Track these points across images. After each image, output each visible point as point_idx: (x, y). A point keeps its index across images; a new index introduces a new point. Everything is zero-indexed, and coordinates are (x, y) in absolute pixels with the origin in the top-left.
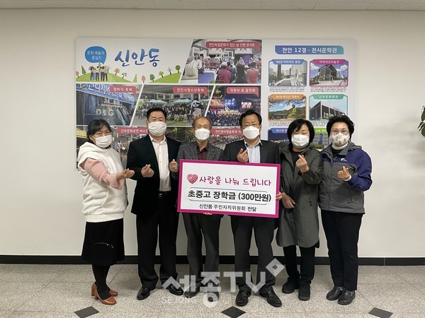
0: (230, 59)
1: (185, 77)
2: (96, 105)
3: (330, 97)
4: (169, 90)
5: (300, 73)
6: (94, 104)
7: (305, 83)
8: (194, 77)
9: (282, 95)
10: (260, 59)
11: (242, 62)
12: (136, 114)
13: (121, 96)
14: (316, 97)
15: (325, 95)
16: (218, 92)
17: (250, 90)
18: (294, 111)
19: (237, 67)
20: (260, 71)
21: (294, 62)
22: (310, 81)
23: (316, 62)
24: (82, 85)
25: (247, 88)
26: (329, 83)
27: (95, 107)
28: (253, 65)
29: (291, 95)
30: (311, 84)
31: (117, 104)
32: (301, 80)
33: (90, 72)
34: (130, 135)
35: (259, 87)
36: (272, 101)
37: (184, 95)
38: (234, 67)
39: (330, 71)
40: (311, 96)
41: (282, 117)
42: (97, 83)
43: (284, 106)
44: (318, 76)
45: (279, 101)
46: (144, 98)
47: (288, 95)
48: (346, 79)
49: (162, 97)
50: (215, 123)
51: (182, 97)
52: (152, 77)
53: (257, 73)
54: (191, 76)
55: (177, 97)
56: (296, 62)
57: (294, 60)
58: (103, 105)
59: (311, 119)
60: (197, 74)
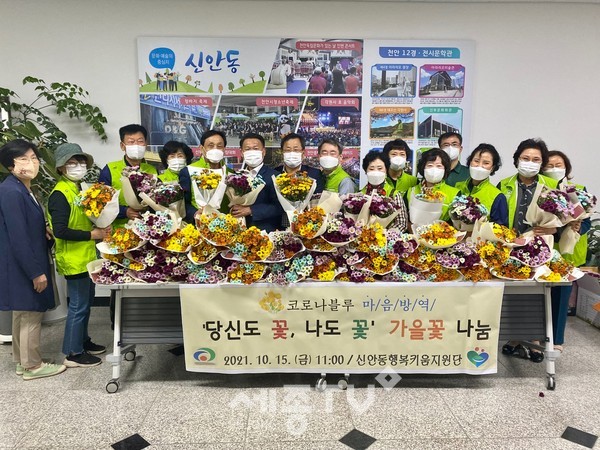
0: (325, 63)
2: (165, 121)
3: (442, 110)
4: (252, 102)
5: (408, 81)
6: (163, 120)
7: (414, 94)
9: (386, 108)
10: (361, 64)
11: (339, 67)
13: (194, 110)
14: (426, 110)
15: (437, 108)
16: (310, 104)
17: (349, 102)
18: (400, 127)
19: (334, 73)
20: (361, 79)
21: (401, 67)
22: (420, 91)
23: (427, 68)
24: (147, 96)
25: (345, 99)
26: (441, 94)
27: (163, 123)
28: (352, 71)
29: (397, 108)
30: (421, 94)
31: (190, 119)
32: (409, 89)
33: (156, 79)
35: (360, 98)
36: (375, 115)
37: (270, 109)
38: (330, 73)
39: (443, 80)
40: (420, 109)
41: (386, 135)
42: (165, 94)
43: (389, 121)
44: (429, 85)
45: (383, 115)
46: (222, 112)
47: (393, 108)
48: (462, 88)
49: (243, 110)
51: (267, 110)
52: (231, 86)
53: (356, 81)
54: (278, 84)
55: (261, 110)
56: (404, 67)
57: (402, 65)
58: (173, 121)
59: (419, 137)
60: (285, 82)
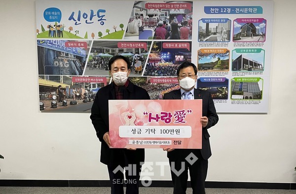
0: (166, 18)
1: (128, 34)
2: (54, 58)
3: (250, 51)
4: (115, 45)
5: (225, 31)
6: (53, 58)
7: (229, 39)
8: (135, 34)
9: (210, 49)
10: (191, 19)
11: (175, 21)
12: (88, 66)
13: (74, 50)
14: (238, 51)
15: (246, 49)
16: (155, 47)
17: (183, 45)
18: (219, 63)
19: (172, 25)
20: (191, 29)
21: (219, 21)
22: (234, 37)
23: (239, 21)
24: (42, 41)
25: (180, 43)
26: (249, 39)
27: (53, 60)
28: (185, 24)
29: (217, 49)
30: (234, 40)
31: (71, 57)
32: (226, 36)
33: (48, 29)
34: (83, 83)
35: (190, 43)
36: (201, 55)
37: (127, 50)
38: (169, 25)
39: (250, 29)
40: (234, 51)
41: (209, 68)
42: (54, 39)
43: (211, 58)
44: (240, 33)
45: (207, 55)
46: (94, 52)
47: (214, 49)
48: (264, 35)
49: (109, 51)
50: (153, 73)
51: (125, 51)
52: (100, 34)
53: (188, 30)
54: (133, 33)
55: (121, 51)
56: (222, 21)
57: (220, 19)
58: (60, 58)
59: (233, 70)
60: (138, 31)
